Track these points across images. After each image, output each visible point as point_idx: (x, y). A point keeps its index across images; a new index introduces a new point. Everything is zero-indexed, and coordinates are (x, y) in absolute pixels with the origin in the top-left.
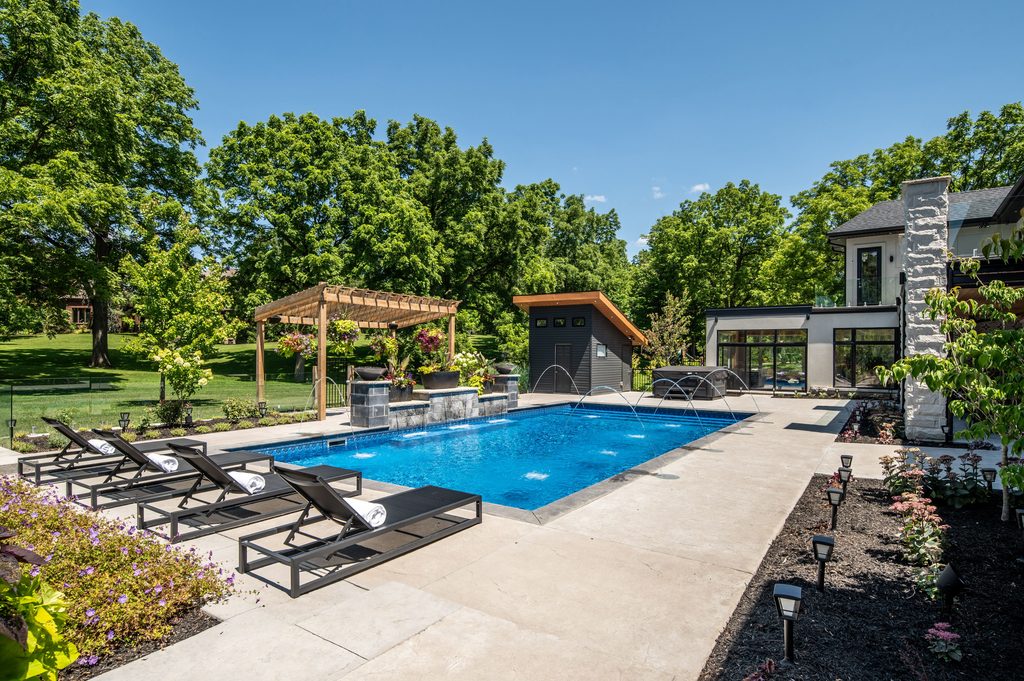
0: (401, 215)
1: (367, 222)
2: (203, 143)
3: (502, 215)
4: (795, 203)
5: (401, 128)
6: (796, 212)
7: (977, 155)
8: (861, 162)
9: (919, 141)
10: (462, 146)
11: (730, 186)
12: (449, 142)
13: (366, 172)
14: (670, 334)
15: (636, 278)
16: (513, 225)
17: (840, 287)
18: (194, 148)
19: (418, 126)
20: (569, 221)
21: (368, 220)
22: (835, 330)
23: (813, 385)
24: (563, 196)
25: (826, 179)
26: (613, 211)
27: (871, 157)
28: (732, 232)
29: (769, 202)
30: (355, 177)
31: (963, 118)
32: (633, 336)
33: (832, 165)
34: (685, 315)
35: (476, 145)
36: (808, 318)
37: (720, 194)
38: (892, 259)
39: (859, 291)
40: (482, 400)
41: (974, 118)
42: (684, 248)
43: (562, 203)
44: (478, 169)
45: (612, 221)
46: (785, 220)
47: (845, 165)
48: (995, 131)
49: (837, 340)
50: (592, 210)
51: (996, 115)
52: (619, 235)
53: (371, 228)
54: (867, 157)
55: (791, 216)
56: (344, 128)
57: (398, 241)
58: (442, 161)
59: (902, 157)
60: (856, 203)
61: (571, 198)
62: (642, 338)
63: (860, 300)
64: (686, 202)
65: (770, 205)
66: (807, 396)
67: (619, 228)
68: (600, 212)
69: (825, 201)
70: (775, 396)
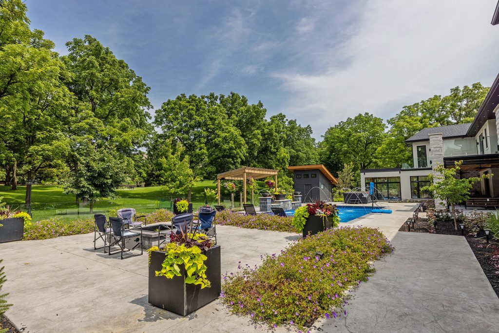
0: (232, 134)
1: (218, 137)
2: (152, 107)
3: (266, 131)
4: (389, 122)
5: (225, 97)
6: (390, 126)
7: (465, 102)
8: (416, 105)
9: (440, 96)
10: (250, 104)
11: (360, 115)
12: (244, 101)
13: (217, 117)
14: (346, 179)
15: (320, 155)
16: (271, 134)
17: (411, 158)
18: (148, 109)
19: (232, 97)
20: (290, 131)
21: (219, 136)
22: (410, 177)
23: (403, 198)
24: (287, 120)
25: (401, 113)
26: (309, 126)
27: (420, 104)
28: (363, 135)
29: (377, 122)
30: (211, 119)
31: (457, 89)
32: (333, 181)
33: (403, 108)
34: (352, 172)
35: (256, 104)
36: (400, 173)
37: (356, 118)
38: (430, 150)
39: (419, 162)
40: (292, 204)
41: (461, 88)
42: (342, 141)
43: (287, 123)
44: (258, 113)
45: (309, 129)
46: (385, 129)
47: (409, 108)
48: (470, 94)
49: (412, 180)
50: (300, 125)
51: (471, 87)
52: (312, 136)
53: (221, 139)
54: (418, 104)
55: (388, 127)
56: (206, 99)
57: (232, 144)
58: (243, 111)
59: (433, 105)
60: (415, 124)
61: (291, 121)
62: (336, 181)
63: (419, 166)
64: (341, 122)
65: (378, 122)
66: (402, 202)
67: (312, 133)
68: (304, 126)
69: (401, 123)
70: (389, 202)
